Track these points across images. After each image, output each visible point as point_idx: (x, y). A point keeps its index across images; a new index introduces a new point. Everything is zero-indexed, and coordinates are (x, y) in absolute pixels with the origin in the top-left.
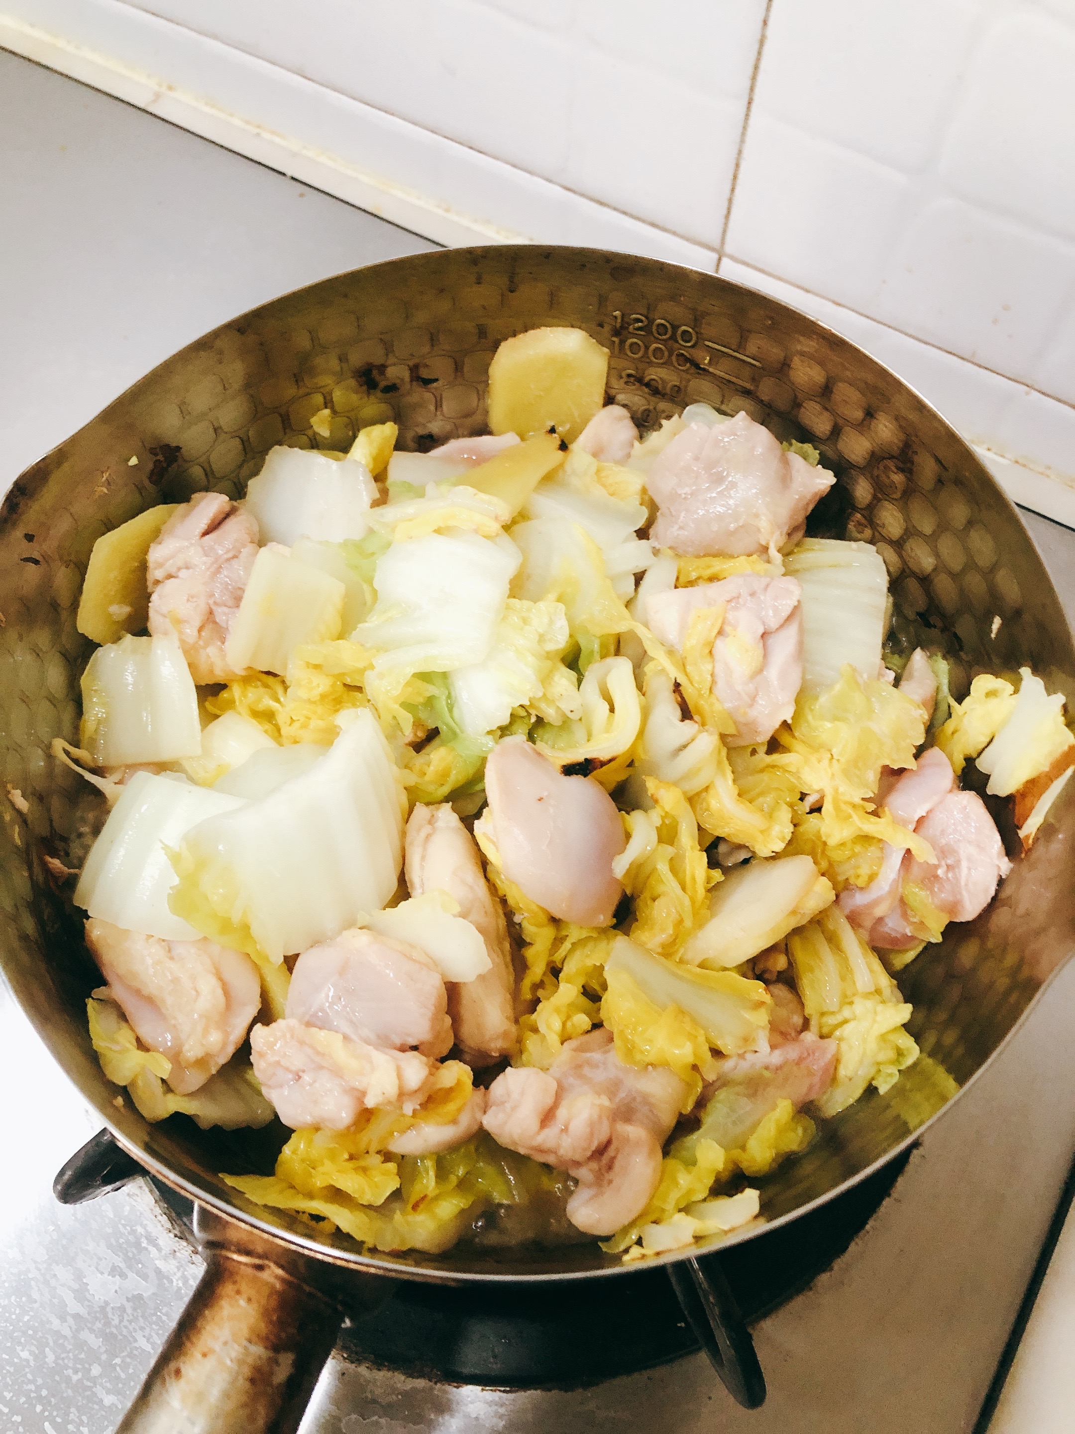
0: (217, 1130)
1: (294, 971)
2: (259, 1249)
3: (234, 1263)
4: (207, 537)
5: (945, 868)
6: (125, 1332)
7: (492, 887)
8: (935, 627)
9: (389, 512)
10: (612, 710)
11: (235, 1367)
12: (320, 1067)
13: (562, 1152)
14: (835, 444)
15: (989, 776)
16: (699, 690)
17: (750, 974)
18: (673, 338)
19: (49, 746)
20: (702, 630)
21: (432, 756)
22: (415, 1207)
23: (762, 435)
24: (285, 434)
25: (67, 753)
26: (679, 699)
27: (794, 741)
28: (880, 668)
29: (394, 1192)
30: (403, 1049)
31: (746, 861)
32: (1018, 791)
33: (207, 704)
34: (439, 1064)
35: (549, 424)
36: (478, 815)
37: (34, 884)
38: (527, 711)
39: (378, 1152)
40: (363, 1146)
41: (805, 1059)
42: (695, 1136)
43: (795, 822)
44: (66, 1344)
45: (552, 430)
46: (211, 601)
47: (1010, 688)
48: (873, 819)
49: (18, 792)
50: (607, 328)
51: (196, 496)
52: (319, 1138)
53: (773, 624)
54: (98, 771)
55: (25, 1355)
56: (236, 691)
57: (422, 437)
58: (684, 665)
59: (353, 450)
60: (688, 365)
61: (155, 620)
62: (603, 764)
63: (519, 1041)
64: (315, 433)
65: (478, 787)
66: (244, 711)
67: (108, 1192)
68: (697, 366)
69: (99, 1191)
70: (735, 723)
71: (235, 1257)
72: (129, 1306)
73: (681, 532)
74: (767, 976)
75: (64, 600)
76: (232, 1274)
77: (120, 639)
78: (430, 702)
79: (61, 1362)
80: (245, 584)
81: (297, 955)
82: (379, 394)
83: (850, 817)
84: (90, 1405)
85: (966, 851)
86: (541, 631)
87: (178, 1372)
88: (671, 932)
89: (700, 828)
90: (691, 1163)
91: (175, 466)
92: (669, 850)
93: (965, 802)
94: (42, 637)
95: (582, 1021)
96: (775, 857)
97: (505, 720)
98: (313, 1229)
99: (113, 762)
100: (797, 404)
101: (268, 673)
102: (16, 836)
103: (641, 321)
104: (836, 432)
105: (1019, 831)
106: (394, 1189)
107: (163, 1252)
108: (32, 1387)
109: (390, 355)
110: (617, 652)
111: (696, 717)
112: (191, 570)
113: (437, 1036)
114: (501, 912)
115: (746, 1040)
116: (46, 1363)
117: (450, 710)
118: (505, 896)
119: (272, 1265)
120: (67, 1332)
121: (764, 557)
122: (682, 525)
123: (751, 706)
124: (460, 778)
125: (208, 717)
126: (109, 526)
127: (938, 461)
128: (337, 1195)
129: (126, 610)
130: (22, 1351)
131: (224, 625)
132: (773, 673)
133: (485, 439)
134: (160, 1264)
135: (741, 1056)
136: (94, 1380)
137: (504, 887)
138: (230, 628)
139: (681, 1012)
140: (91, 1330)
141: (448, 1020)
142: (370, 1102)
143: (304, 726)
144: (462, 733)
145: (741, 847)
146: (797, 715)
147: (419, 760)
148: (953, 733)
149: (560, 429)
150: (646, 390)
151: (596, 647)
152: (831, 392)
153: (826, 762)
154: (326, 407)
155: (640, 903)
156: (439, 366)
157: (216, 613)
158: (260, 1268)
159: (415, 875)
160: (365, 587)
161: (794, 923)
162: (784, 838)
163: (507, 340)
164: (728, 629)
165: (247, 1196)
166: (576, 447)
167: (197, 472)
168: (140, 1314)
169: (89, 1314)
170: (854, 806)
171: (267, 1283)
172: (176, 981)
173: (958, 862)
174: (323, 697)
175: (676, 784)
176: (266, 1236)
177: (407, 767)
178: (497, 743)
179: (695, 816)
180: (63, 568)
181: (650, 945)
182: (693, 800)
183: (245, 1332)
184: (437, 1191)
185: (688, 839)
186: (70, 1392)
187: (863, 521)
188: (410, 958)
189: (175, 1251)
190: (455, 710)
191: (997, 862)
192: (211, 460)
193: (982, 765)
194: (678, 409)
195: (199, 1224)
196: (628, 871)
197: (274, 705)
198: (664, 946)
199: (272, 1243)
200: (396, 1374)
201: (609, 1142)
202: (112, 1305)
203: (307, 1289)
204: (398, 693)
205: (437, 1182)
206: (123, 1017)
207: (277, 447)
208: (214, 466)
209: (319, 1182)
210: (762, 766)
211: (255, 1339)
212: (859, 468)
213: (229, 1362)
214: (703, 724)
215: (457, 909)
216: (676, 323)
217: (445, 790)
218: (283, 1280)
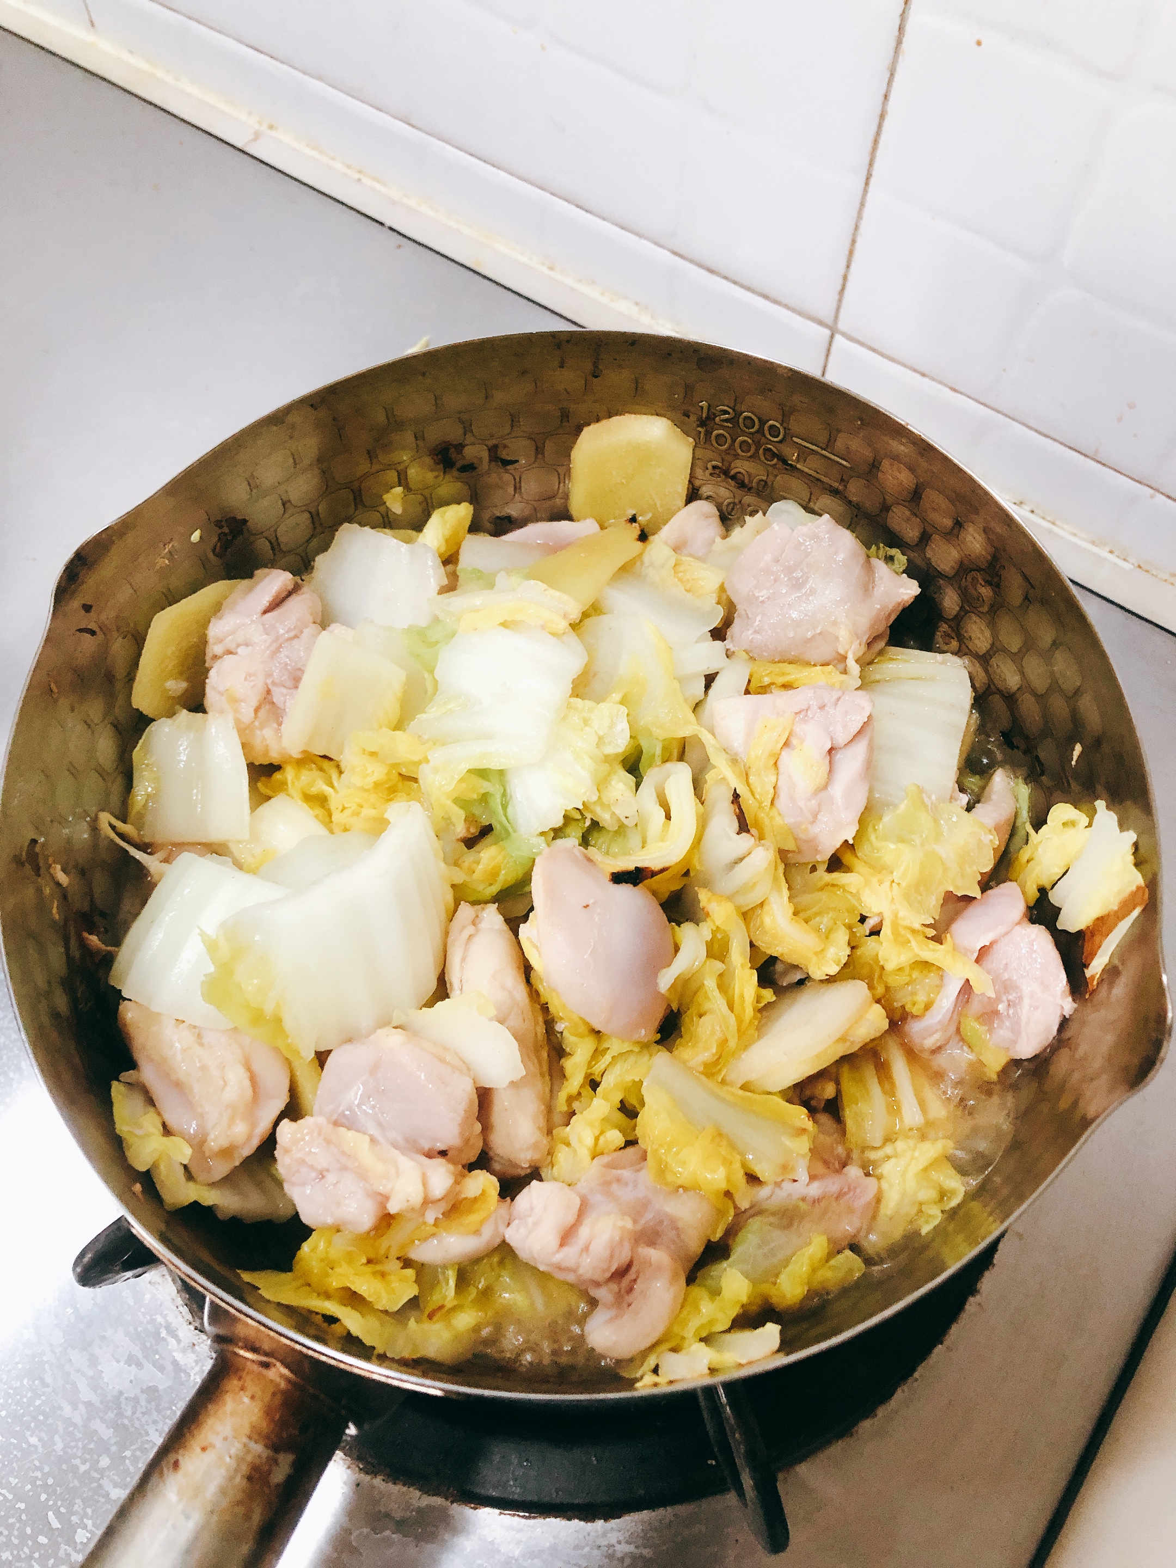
0: (235, 1222)
1: (326, 1067)
2: (266, 1346)
3: (240, 1359)
4: (269, 615)
5: (1006, 1004)
6: (137, 1424)
7: (534, 994)
8: (1018, 748)
9: (456, 601)
10: (668, 817)
11: (233, 1464)
12: (344, 1168)
13: (581, 1271)
14: (924, 551)
15: (1060, 909)
16: (760, 803)
17: (796, 1100)
18: (760, 431)
19: (95, 819)
20: (769, 740)
21: (482, 854)
22: (430, 1316)
23: (846, 541)
24: (356, 509)
25: (113, 828)
26: (737, 810)
27: (856, 859)
28: (953, 791)
29: (410, 1300)
30: (429, 1155)
31: (801, 982)
32: (1088, 927)
33: (259, 785)
34: (466, 1172)
35: (630, 513)
36: (525, 918)
37: (69, 959)
38: (582, 814)
39: (398, 1258)
40: (382, 1251)
41: (845, 1193)
42: (725, 1264)
43: (852, 944)
44: (76, 1432)
45: (633, 519)
46: (269, 681)
47: (1084, 820)
48: (933, 944)
49: (59, 867)
50: (693, 418)
51: (258, 573)
52: (338, 1239)
53: (842, 739)
54: (145, 847)
55: (33, 1440)
56: (289, 774)
57: (498, 518)
58: (747, 774)
59: (425, 530)
60: (775, 460)
61: (212, 698)
62: (654, 874)
63: (550, 1153)
64: (388, 509)
65: (527, 889)
66: (296, 794)
67: (129, 1279)
68: (785, 462)
69: (119, 1276)
70: (796, 839)
71: (242, 1352)
72: (143, 1398)
73: (758, 637)
74: (813, 1103)
75: (120, 672)
76: (238, 1370)
77: (174, 714)
78: (484, 799)
79: (69, 1450)
80: (305, 665)
81: (329, 1052)
82: (455, 473)
83: (909, 942)
84: (96, 1497)
85: (1028, 988)
86: (601, 733)
87: (176, 1465)
88: (714, 1051)
89: (752, 945)
90: (715, 1293)
91: (240, 538)
92: (718, 966)
93: (1033, 936)
94: (95, 709)
95: (615, 1137)
96: (830, 980)
97: (558, 822)
98: (325, 1332)
99: (158, 839)
100: (886, 508)
101: (325, 757)
102: (55, 911)
103: (729, 413)
104: (925, 538)
105: (1086, 971)
106: (412, 1296)
107: (182, 1345)
108: (38, 1474)
109: (469, 435)
110: (681, 758)
111: (753, 831)
112: (250, 648)
113: (467, 1141)
114: (541, 1019)
115: (785, 1168)
116: (54, 1450)
117: (505, 807)
118: (547, 1003)
119: (278, 1364)
120: (78, 1420)
121: (841, 666)
122: (757, 628)
123: (814, 822)
124: (509, 879)
125: (259, 798)
126: (171, 599)
127: (1026, 578)
128: (353, 1298)
129: (183, 685)
130: (31, 1436)
131: (280, 705)
132: (838, 790)
133: (564, 524)
134: (178, 1356)
135: (778, 1184)
136: (102, 1472)
137: (546, 996)
138: (287, 710)
139: (719, 1135)
140: (102, 1419)
141: (478, 1127)
142: (393, 1208)
143: (357, 814)
144: (515, 832)
145: (796, 967)
146: (859, 835)
147: (470, 857)
148: (1028, 861)
149: (640, 518)
150: (732, 483)
151: (658, 751)
152: (920, 498)
153: (887, 884)
154: (400, 486)
155: (686, 1019)
156: (519, 448)
157: (273, 693)
158: (266, 1365)
159: (454, 977)
160: (426, 675)
161: (842, 1050)
162: (840, 961)
163: (589, 425)
164: (794, 741)
165: (260, 1292)
166: (657, 541)
167: (262, 545)
168: (154, 1407)
169: (102, 1402)
170: (914, 931)
171: (272, 1381)
172: (204, 1068)
173: (1021, 998)
174: (377, 785)
175: (730, 898)
176: (272, 1333)
177: (456, 864)
178: (548, 845)
179: (748, 931)
180: (120, 639)
181: (692, 1064)
182: (746, 916)
183: (247, 1429)
184: (455, 1303)
185: (739, 956)
186: (76, 1483)
187: (950, 632)
188: (442, 1060)
189: (194, 1345)
190: (510, 810)
191: (1060, 1002)
192: (279, 535)
193: (1055, 897)
194: (764, 505)
195: (209, 1317)
196: (673, 986)
197: (327, 790)
198: (706, 1065)
199: (279, 1342)
200: (411, 1489)
201: (629, 1266)
202: (126, 1395)
203: (311, 1390)
204: (451, 788)
205: (456, 1293)
206: (150, 1101)
207: (346, 525)
208: (281, 539)
209: (335, 1283)
210: (822, 883)
211: (256, 1437)
212: (946, 577)
213: (228, 1459)
214: (761, 838)
215: (493, 1012)
216: (765, 418)
217: (494, 890)
218: (288, 1380)
